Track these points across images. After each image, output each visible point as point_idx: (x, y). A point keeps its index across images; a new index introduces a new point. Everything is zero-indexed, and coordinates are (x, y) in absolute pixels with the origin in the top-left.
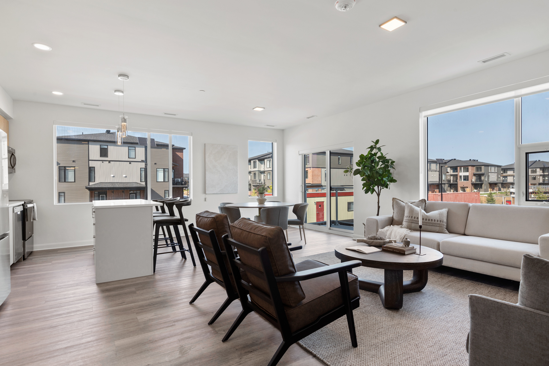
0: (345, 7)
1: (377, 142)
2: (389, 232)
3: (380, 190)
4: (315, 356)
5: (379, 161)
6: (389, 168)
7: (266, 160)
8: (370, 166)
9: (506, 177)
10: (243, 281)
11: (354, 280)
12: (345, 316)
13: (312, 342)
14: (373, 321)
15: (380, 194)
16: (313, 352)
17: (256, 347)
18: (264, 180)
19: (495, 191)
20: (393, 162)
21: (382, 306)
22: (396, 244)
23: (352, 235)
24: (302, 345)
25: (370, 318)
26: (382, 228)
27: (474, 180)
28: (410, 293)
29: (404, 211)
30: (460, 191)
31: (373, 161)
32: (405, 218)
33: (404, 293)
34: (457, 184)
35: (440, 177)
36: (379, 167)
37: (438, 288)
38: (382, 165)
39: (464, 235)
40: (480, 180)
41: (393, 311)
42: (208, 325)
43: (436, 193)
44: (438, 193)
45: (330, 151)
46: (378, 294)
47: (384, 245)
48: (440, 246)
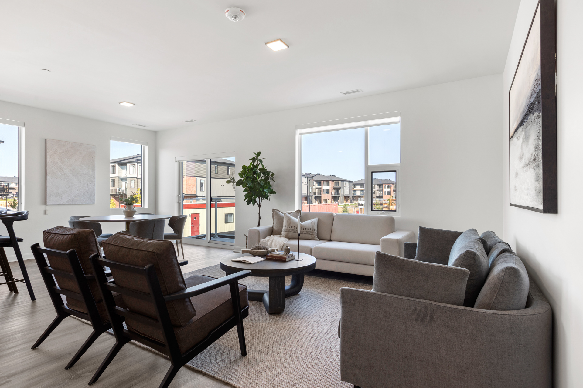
0: (235, 18)
1: (259, 154)
2: (270, 242)
3: (261, 201)
4: (205, 374)
5: (260, 173)
6: (269, 180)
7: (128, 165)
8: (252, 177)
9: (355, 191)
10: (117, 308)
11: (243, 290)
12: (235, 327)
13: (201, 361)
14: (259, 328)
15: (261, 205)
16: (203, 370)
17: (135, 381)
18: (126, 189)
19: (348, 203)
20: (273, 174)
21: (266, 312)
22: (278, 252)
23: (233, 247)
24: (191, 366)
25: (256, 326)
26: (264, 239)
27: (333, 193)
28: (289, 297)
29: (283, 221)
30: (323, 203)
31: (255, 173)
32: (284, 228)
33: (286, 298)
34: (320, 197)
35: (308, 189)
36: (260, 178)
37: (311, 289)
38: (263, 176)
39: (330, 240)
40: (338, 193)
41: (276, 316)
42: (65, 369)
43: (305, 205)
44: (306, 205)
45: (210, 160)
46: (262, 302)
47: (267, 254)
48: (313, 252)
